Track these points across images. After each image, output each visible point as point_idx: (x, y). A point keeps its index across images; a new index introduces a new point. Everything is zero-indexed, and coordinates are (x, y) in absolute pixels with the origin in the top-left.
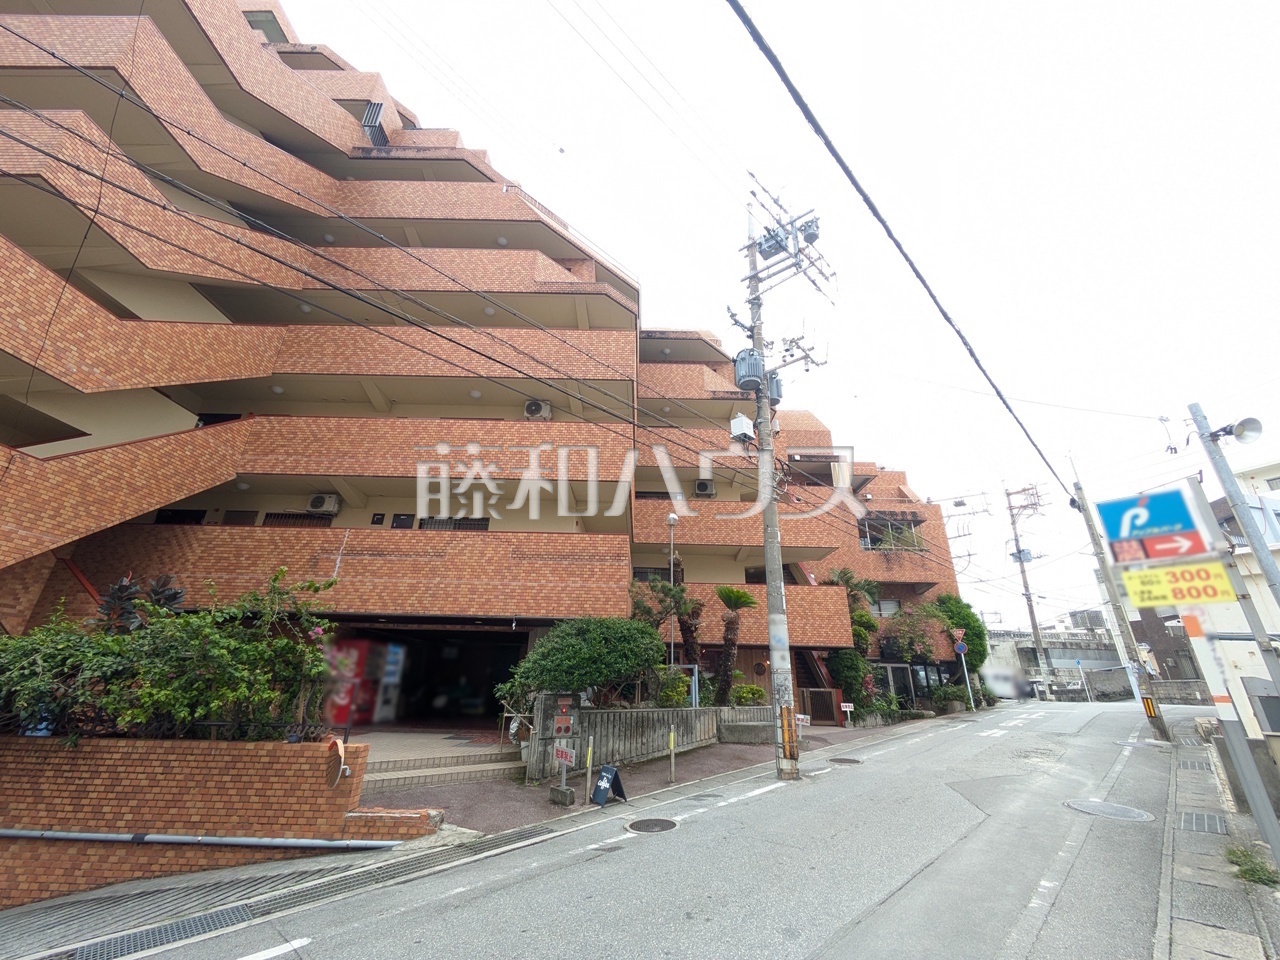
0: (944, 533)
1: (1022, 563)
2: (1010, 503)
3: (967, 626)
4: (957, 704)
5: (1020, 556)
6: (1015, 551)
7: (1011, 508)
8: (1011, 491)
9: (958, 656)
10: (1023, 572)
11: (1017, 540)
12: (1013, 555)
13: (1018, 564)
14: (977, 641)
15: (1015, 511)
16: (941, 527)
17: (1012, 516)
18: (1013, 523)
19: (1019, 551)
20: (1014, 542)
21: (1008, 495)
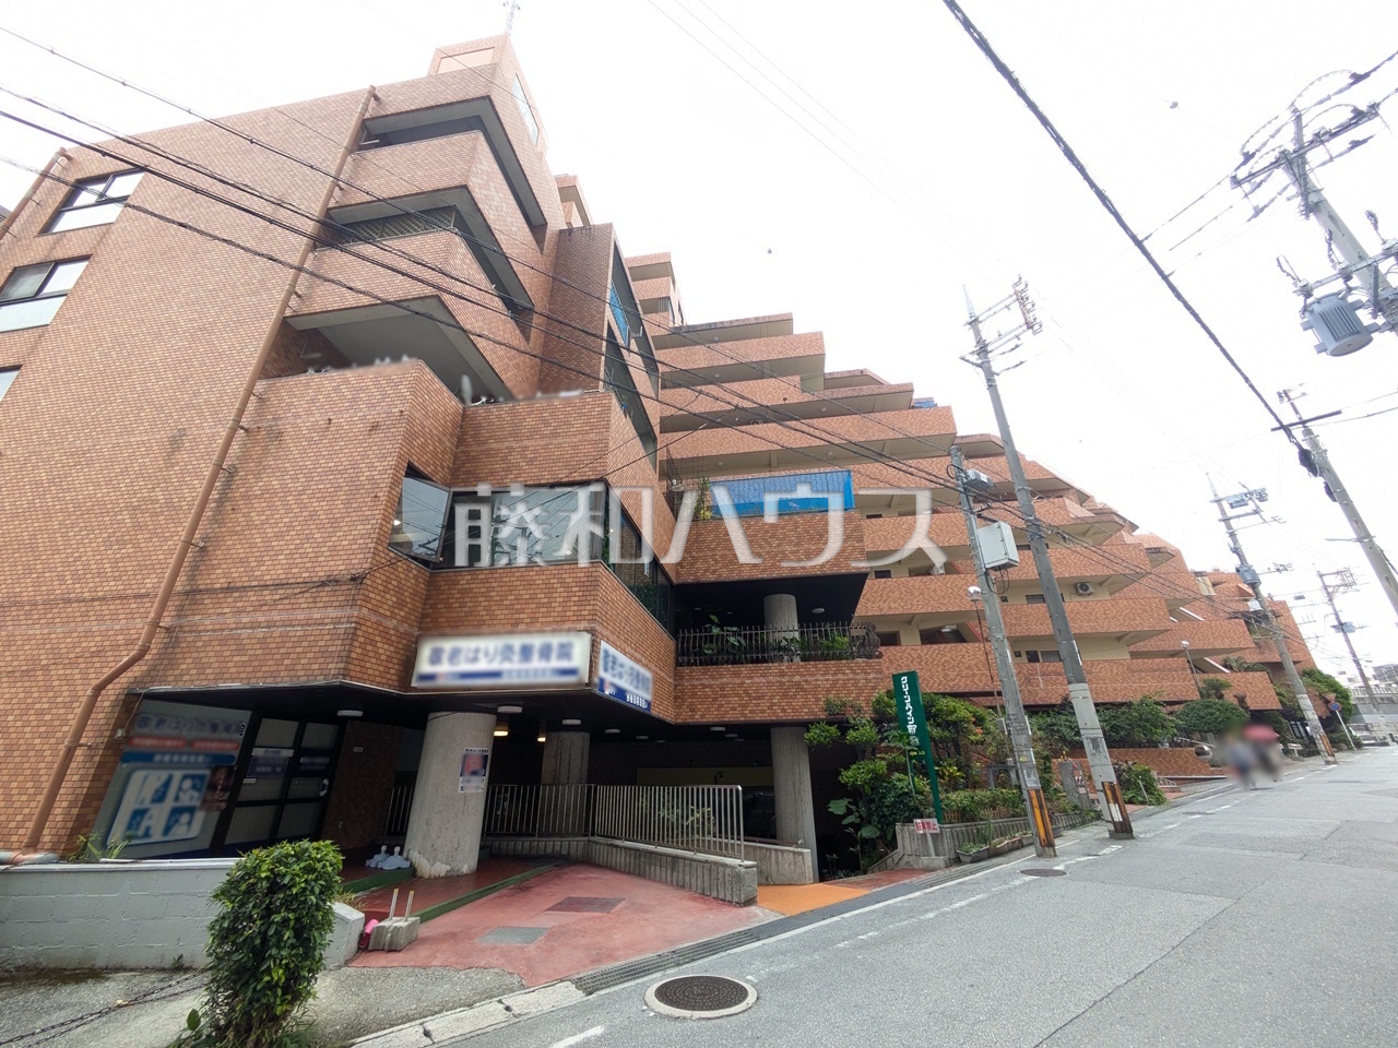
0: (1294, 622)
1: (1345, 634)
2: (1324, 583)
3: (1335, 691)
4: (1344, 746)
5: (1342, 627)
6: (1336, 623)
7: (1326, 588)
8: (1323, 572)
9: (1333, 713)
10: (1348, 641)
11: (1337, 615)
12: (1334, 627)
13: (1341, 634)
14: (1345, 702)
15: (1330, 590)
16: (1290, 617)
17: (1328, 593)
18: (1331, 600)
19: (1341, 624)
20: (1334, 616)
21: (1321, 576)
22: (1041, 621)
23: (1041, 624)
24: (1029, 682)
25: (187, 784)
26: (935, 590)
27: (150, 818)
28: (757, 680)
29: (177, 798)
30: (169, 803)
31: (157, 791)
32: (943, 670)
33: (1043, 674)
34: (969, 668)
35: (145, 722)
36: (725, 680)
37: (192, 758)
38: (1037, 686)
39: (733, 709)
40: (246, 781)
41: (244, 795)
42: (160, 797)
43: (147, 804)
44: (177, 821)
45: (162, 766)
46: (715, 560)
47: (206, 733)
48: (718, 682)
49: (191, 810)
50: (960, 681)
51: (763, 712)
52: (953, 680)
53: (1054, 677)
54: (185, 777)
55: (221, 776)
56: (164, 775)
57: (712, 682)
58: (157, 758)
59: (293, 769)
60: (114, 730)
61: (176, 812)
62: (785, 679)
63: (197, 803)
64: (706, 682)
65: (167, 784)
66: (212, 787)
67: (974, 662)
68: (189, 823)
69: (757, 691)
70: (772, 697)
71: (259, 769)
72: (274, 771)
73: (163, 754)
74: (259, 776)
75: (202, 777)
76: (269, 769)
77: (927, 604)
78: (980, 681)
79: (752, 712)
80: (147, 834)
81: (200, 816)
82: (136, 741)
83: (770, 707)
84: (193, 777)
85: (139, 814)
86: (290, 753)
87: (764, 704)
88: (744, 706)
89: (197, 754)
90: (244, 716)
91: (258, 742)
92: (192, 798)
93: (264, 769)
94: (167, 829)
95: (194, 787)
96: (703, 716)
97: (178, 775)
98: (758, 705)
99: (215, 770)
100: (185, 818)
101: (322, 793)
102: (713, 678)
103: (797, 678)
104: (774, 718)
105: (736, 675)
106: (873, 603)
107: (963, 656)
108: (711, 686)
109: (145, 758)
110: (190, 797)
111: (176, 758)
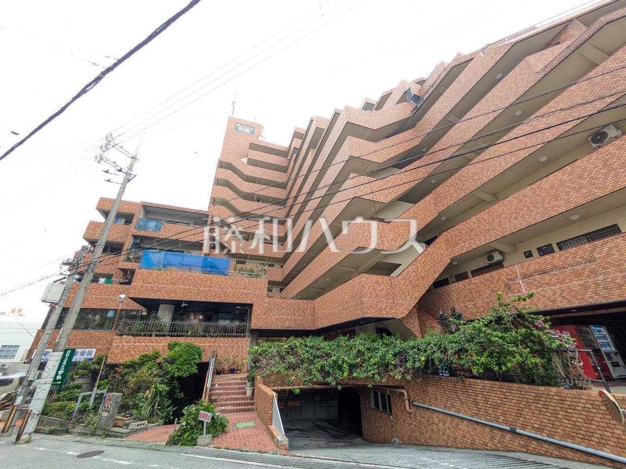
22: (514, 215)
23: (515, 219)
24: (509, 288)
33: (525, 276)
38: (519, 291)
53: (538, 277)
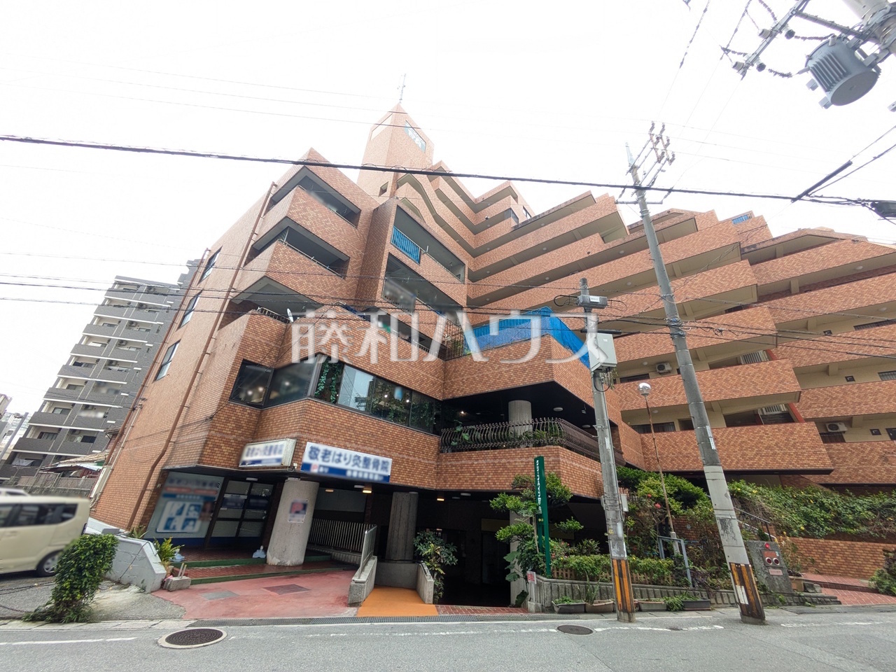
25: (192, 508)
26: (726, 380)
27: (176, 521)
28: (480, 462)
29: (187, 514)
30: (184, 516)
31: (178, 511)
32: (741, 450)
34: (768, 448)
35: (172, 481)
36: (463, 462)
37: (194, 497)
39: (466, 481)
40: (221, 509)
41: (221, 515)
42: (180, 513)
43: (174, 515)
44: (187, 524)
45: (180, 500)
46: (463, 383)
47: (201, 487)
48: (459, 463)
49: (194, 520)
50: (759, 460)
51: (482, 484)
52: (751, 459)
54: (191, 505)
55: (209, 506)
56: (181, 504)
57: (457, 463)
58: (178, 496)
59: (246, 505)
60: (157, 484)
61: (187, 520)
62: (496, 461)
63: (197, 517)
64: (453, 463)
65: (182, 508)
66: (204, 510)
67: (774, 443)
68: (194, 525)
69: (480, 470)
70: (488, 474)
71: (228, 504)
72: (236, 505)
73: (181, 494)
74: (229, 507)
75: (199, 506)
76: (234, 504)
77: (720, 393)
78: (783, 460)
79: (476, 484)
80: (174, 528)
81: (199, 523)
82: (169, 489)
83: (487, 481)
84: (195, 506)
85: (170, 520)
86: (245, 497)
87: (483, 479)
88: (472, 479)
89: (197, 496)
90: (220, 480)
91: (227, 491)
92: (194, 515)
93: (231, 504)
94: (183, 527)
95: (196, 510)
96: (450, 485)
97: (188, 504)
98: (480, 479)
99: (205, 503)
100: (191, 523)
101: (264, 518)
102: (457, 461)
103: (504, 461)
104: (489, 488)
105: (470, 458)
106: (669, 396)
107: (761, 437)
108: (455, 466)
109: (172, 496)
110: (194, 514)
111: (187, 497)
